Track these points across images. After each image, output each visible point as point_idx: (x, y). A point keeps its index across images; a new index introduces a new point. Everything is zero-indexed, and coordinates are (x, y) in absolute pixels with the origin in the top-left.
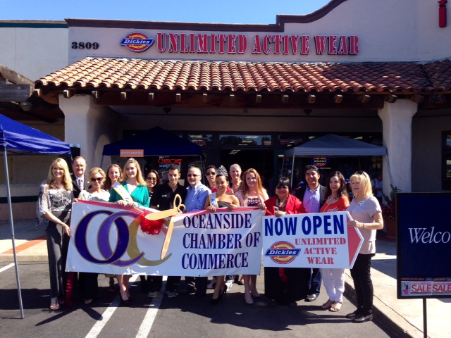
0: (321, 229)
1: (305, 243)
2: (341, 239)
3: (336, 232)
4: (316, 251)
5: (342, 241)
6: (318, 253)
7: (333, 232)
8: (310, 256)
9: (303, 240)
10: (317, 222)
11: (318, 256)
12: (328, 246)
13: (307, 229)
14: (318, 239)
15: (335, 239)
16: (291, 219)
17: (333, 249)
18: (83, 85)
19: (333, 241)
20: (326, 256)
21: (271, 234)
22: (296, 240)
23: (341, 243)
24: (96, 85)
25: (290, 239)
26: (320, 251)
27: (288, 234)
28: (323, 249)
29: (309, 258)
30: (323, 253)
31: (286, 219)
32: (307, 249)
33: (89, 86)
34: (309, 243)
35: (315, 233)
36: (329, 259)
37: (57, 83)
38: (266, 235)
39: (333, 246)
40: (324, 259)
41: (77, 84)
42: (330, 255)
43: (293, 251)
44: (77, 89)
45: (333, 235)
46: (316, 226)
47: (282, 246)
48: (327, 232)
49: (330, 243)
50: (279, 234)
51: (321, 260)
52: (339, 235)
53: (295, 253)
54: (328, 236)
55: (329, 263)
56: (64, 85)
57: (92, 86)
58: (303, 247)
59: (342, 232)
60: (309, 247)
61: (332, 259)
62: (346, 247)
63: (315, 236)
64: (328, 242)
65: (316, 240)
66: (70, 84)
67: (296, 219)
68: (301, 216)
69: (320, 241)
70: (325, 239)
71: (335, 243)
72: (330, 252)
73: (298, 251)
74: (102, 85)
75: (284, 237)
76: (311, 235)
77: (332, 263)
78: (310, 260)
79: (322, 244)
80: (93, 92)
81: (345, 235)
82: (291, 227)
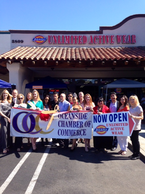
0: (117, 120)
1: (111, 126)
2: (126, 123)
3: (124, 121)
4: (115, 129)
5: (127, 124)
7: (122, 120)
8: (113, 131)
9: (110, 124)
10: (116, 116)
11: (116, 131)
12: (120, 127)
13: (111, 120)
15: (123, 123)
16: (104, 115)
17: (122, 128)
18: (17, 58)
20: (120, 131)
21: (96, 122)
22: (107, 124)
23: (126, 125)
24: (22, 58)
25: (104, 124)
26: (117, 129)
27: (103, 122)
31: (102, 115)
32: (111, 128)
33: (19, 59)
35: (115, 121)
36: (121, 132)
37: (6, 58)
38: (94, 122)
40: (119, 132)
41: (14, 58)
42: (121, 131)
43: (105, 129)
44: (14, 60)
46: (115, 118)
47: (101, 127)
48: (120, 121)
49: (121, 125)
50: (100, 122)
51: (117, 133)
53: (106, 130)
54: (120, 122)
55: (121, 134)
56: (8, 59)
57: (20, 59)
59: (126, 120)
61: (122, 132)
62: (128, 127)
63: (115, 123)
64: (120, 125)
66: (11, 58)
67: (106, 115)
68: (108, 114)
69: (117, 125)
71: (123, 125)
73: (108, 129)
74: (25, 58)
76: (113, 122)
77: (122, 134)
78: (113, 133)
80: (21, 61)
81: (128, 122)
82: (105, 119)
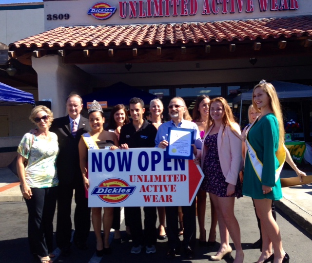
0: (160, 166)
1: (141, 180)
2: (182, 176)
3: (176, 169)
4: (153, 189)
5: (183, 178)
6: (156, 190)
7: (173, 168)
8: (147, 193)
9: (139, 176)
10: (156, 157)
11: (155, 194)
12: (167, 183)
13: (143, 165)
14: (156, 176)
15: (175, 176)
16: (125, 154)
17: (172, 186)
18: (51, 45)
19: (173, 179)
20: (164, 193)
21: (100, 170)
22: (131, 177)
23: (182, 180)
24: (62, 44)
25: (124, 175)
26: (158, 189)
27: (121, 169)
28: (161, 186)
29: (145, 196)
30: (161, 190)
31: (119, 154)
32: (143, 186)
33: (56, 45)
34: (146, 181)
35: (153, 169)
36: (167, 196)
37: (28, 45)
38: (93, 170)
39: (172, 183)
40: (162, 196)
41: (45, 45)
42: (169, 193)
43: (126, 189)
45: (173, 172)
46: (154, 162)
47: (113, 183)
48: (167, 168)
49: (170, 180)
50: (110, 170)
51: (159, 198)
52: (180, 172)
53: (129, 191)
54: (168, 173)
55: (167, 201)
56: (34, 46)
57: (59, 45)
58: (138, 185)
59: (183, 168)
60: (146, 184)
61: (171, 196)
62: (186, 183)
63: (153, 173)
64: (167, 179)
65: (154, 178)
66: (39, 45)
67: (131, 153)
68: (137, 151)
69: (158, 178)
70: (164, 176)
71: (175, 180)
72: (169, 189)
73: (132, 189)
74: (67, 45)
75: (116, 173)
76: (149, 172)
77: (171, 201)
78: (147, 198)
79: (160, 181)
80: (60, 51)
81: (186, 172)
82: (125, 163)
